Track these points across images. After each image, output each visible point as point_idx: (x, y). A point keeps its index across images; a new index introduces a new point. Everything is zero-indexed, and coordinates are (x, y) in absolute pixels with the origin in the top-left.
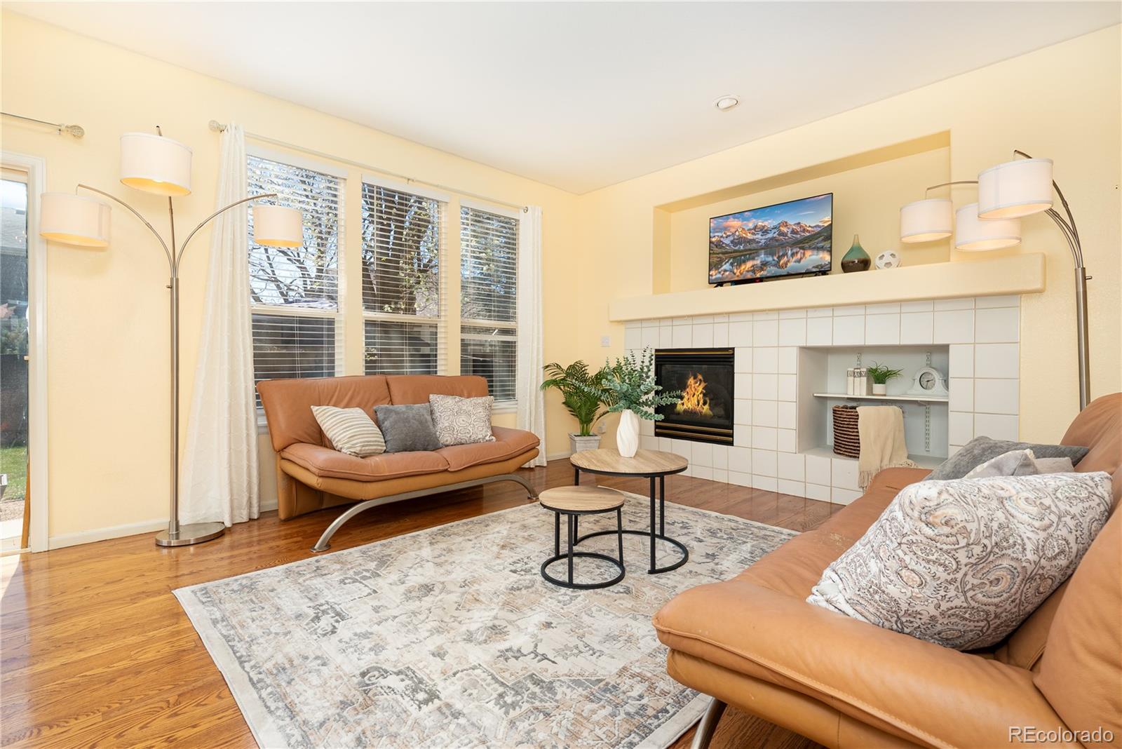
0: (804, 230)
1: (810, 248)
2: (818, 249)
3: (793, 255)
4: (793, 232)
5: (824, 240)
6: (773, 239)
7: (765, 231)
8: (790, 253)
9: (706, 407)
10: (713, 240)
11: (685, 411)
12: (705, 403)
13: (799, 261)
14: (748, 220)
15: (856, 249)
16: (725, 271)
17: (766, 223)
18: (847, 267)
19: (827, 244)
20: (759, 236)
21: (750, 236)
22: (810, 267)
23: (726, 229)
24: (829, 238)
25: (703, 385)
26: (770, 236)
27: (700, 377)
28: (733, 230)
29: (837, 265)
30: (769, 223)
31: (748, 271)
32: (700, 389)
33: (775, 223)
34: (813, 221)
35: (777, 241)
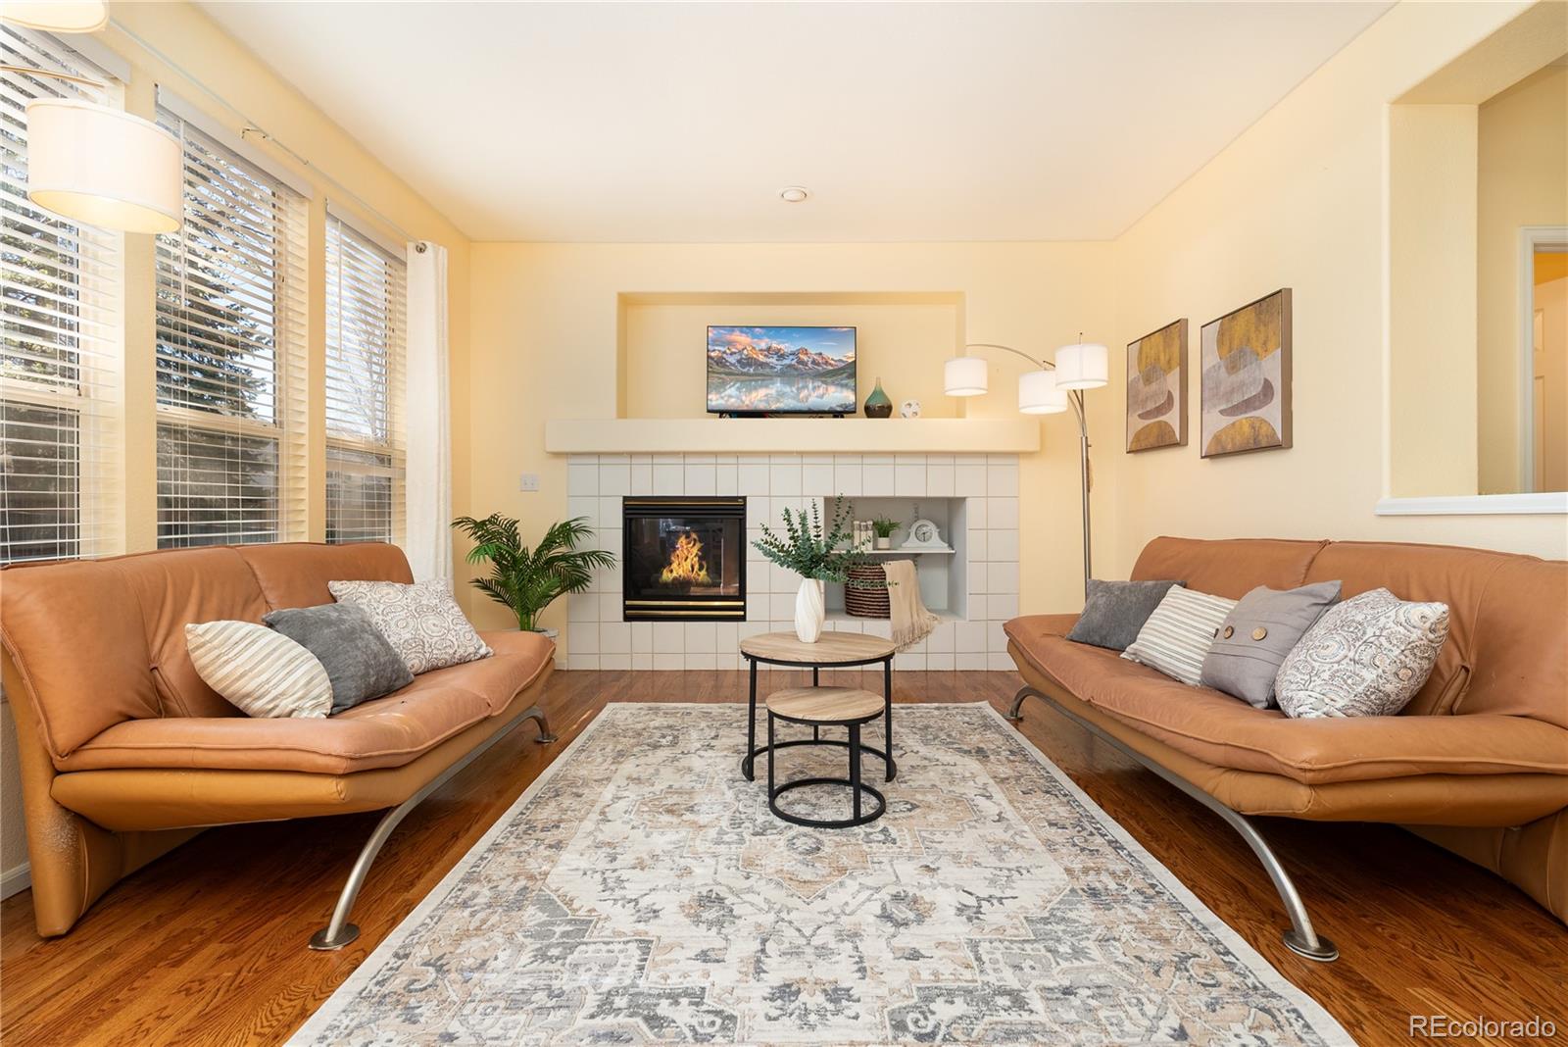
0: (827, 363)
1: (833, 383)
2: (842, 386)
3: (814, 388)
4: (814, 362)
5: (848, 377)
6: (790, 366)
7: (781, 356)
8: (811, 386)
9: (703, 573)
10: (712, 354)
11: (675, 579)
12: (700, 569)
13: (822, 396)
14: (759, 337)
15: (878, 393)
16: (730, 396)
17: (782, 346)
18: (871, 412)
19: (851, 382)
20: (773, 360)
21: (762, 358)
22: (834, 405)
23: (730, 343)
24: (854, 375)
25: (698, 545)
26: (787, 362)
27: (694, 536)
28: (740, 347)
29: (861, 409)
30: (787, 347)
31: (761, 401)
32: (695, 550)
33: (793, 348)
34: (838, 354)
35: (796, 369)
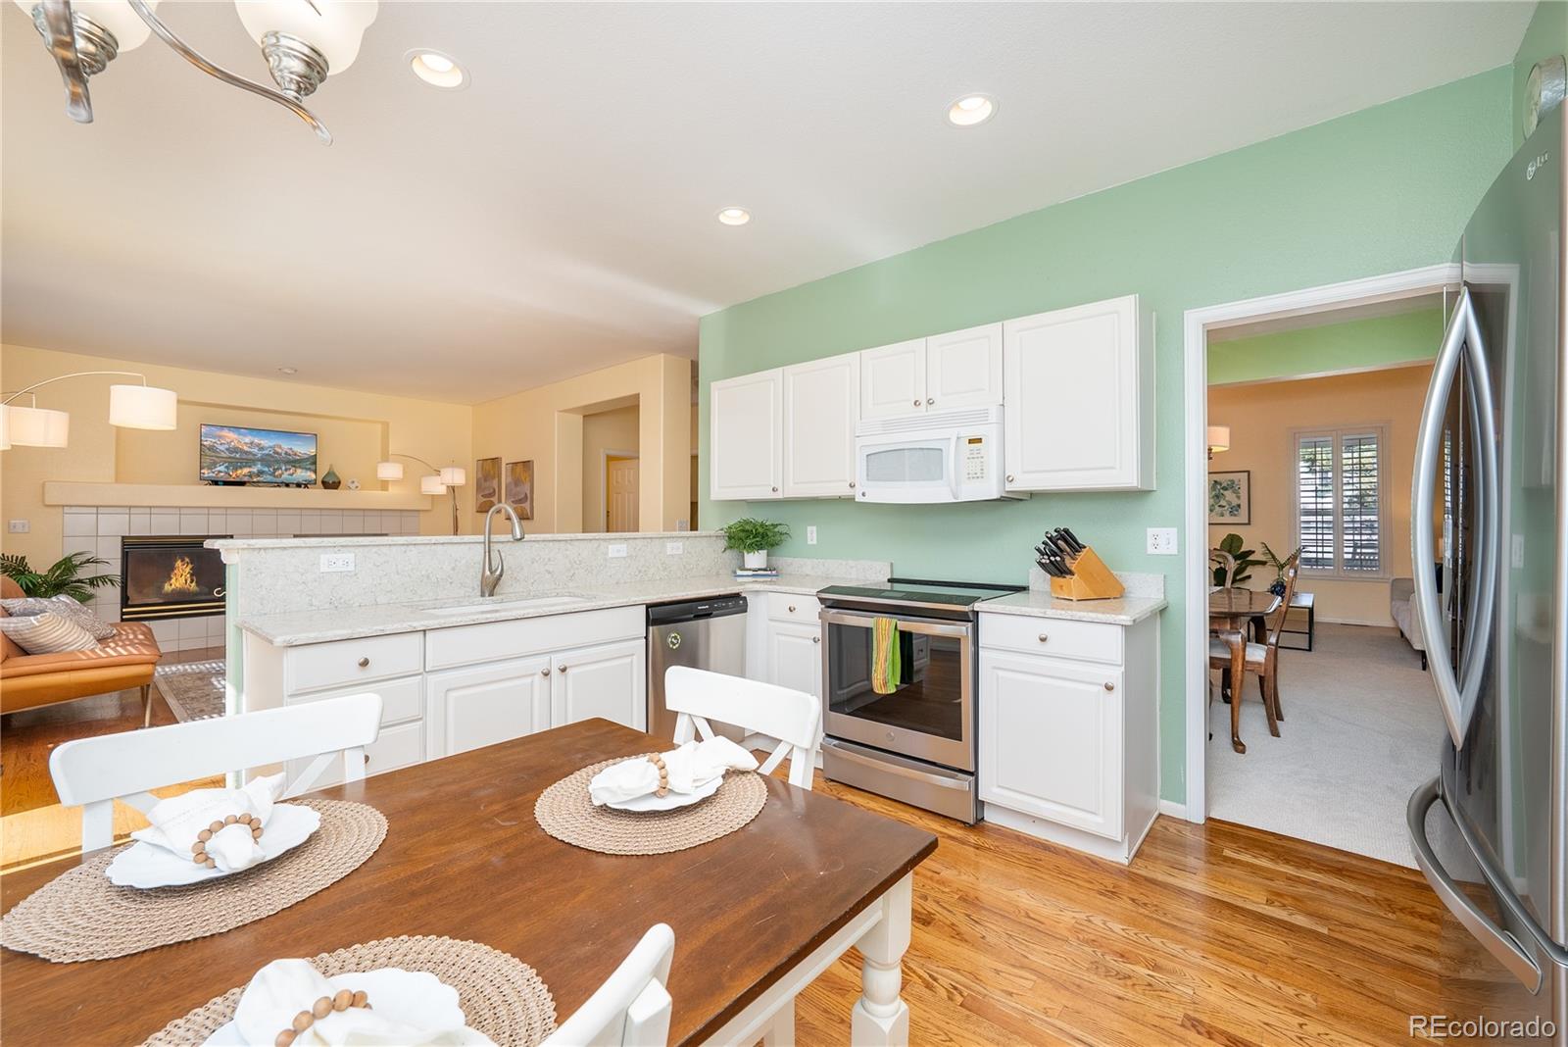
0: (295, 455)
1: (300, 467)
2: (307, 469)
3: (286, 470)
4: (286, 453)
5: (311, 464)
6: (267, 455)
7: (262, 449)
8: (284, 468)
9: (194, 584)
10: (205, 443)
11: (173, 590)
12: (192, 582)
13: (292, 475)
14: (245, 435)
15: (330, 473)
16: (220, 472)
17: (262, 442)
18: (326, 485)
19: (313, 467)
20: (255, 450)
21: (246, 448)
22: (300, 480)
23: (220, 437)
24: (315, 463)
25: (190, 566)
26: (266, 452)
27: (187, 560)
28: (229, 441)
29: (319, 482)
30: (265, 443)
31: (245, 475)
32: (188, 570)
33: (271, 444)
34: (304, 449)
35: (273, 457)
